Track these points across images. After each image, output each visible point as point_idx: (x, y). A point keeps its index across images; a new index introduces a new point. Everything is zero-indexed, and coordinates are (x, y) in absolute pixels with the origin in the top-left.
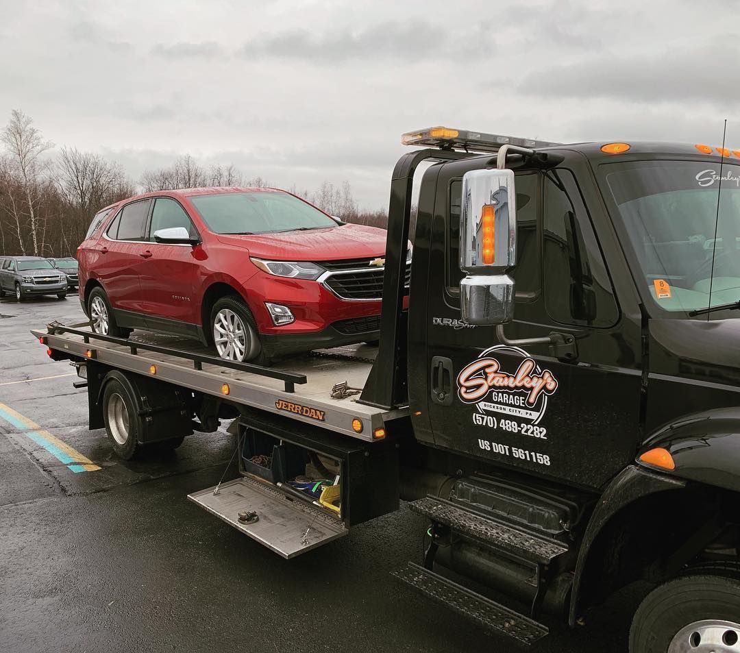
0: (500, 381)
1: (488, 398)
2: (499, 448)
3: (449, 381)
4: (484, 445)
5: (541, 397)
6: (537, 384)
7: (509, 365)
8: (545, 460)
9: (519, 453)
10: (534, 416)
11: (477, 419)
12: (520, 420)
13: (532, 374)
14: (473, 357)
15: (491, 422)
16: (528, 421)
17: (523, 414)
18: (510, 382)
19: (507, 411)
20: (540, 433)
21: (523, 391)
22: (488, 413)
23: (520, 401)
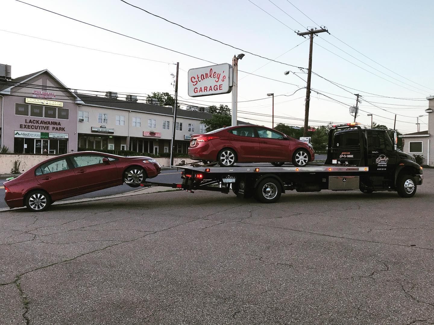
0: (382, 160)
1: (380, 162)
2: (380, 169)
3: (375, 161)
4: (378, 169)
5: (386, 161)
6: (386, 159)
7: (383, 157)
8: (385, 169)
9: (382, 169)
10: (386, 163)
11: (378, 166)
12: (384, 164)
13: (386, 158)
14: (378, 157)
15: (380, 166)
16: (385, 164)
17: (384, 163)
18: (383, 160)
19: (383, 163)
20: (386, 165)
21: (384, 161)
22: (380, 164)
23: (383, 162)
